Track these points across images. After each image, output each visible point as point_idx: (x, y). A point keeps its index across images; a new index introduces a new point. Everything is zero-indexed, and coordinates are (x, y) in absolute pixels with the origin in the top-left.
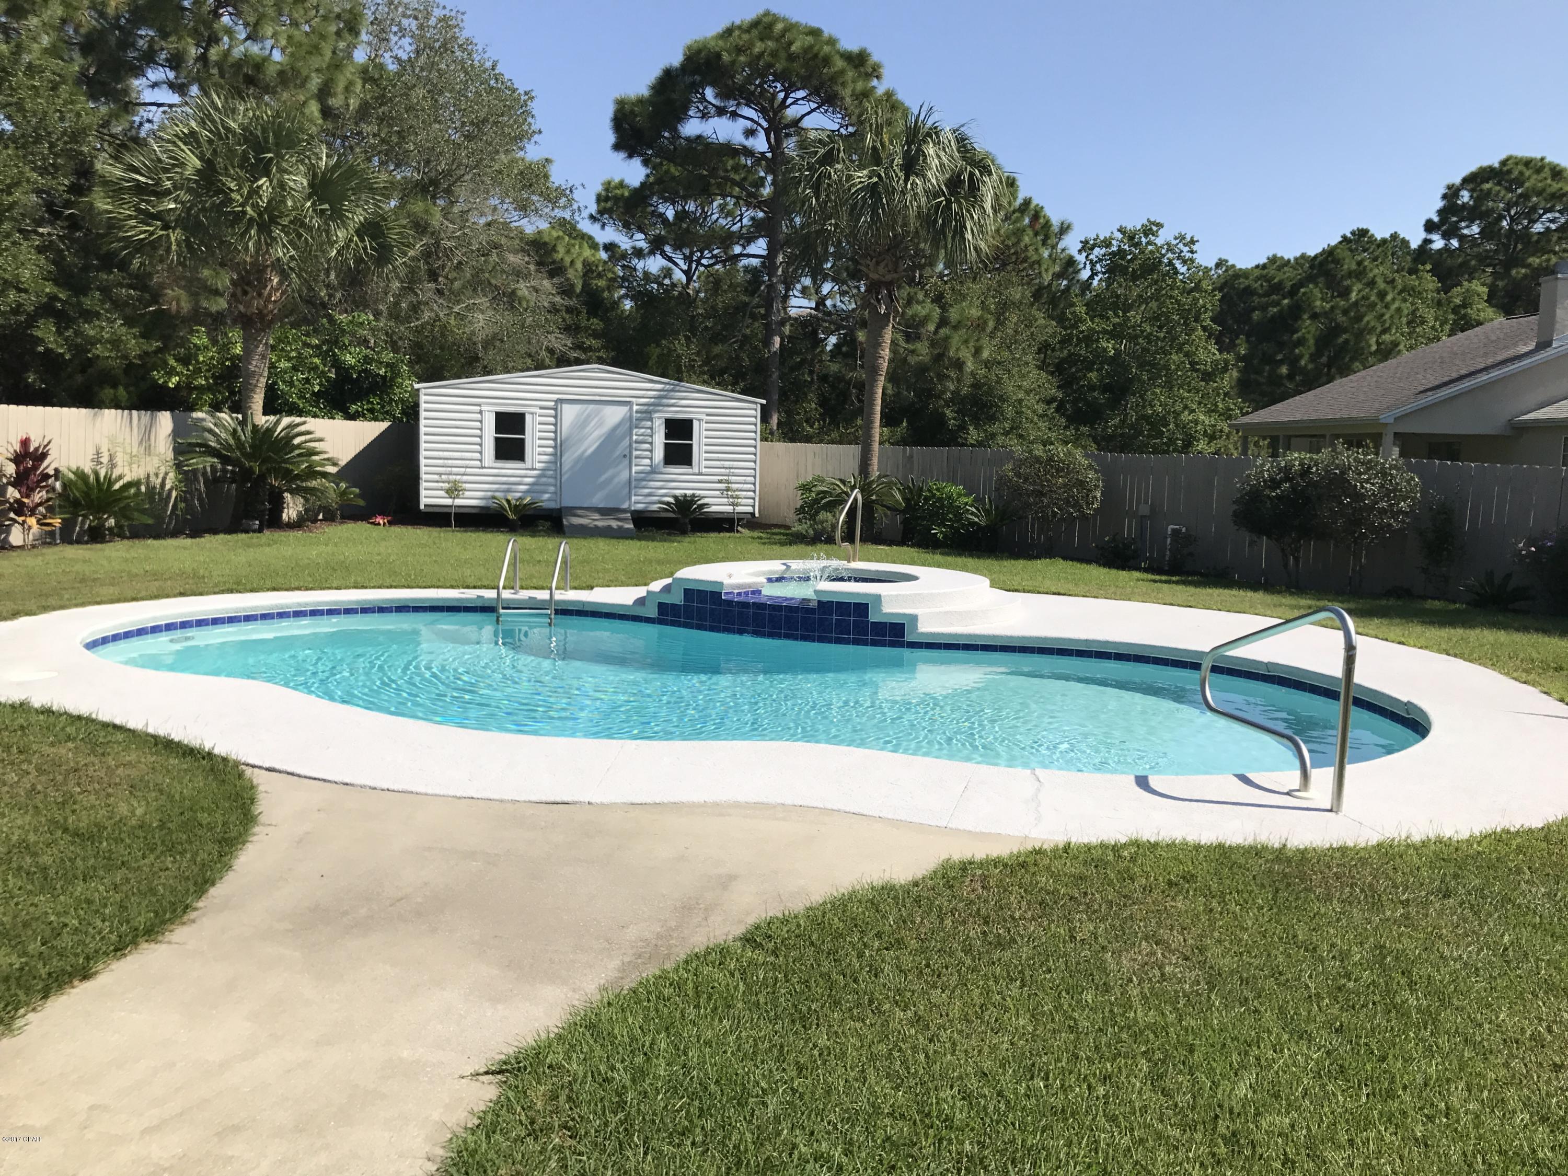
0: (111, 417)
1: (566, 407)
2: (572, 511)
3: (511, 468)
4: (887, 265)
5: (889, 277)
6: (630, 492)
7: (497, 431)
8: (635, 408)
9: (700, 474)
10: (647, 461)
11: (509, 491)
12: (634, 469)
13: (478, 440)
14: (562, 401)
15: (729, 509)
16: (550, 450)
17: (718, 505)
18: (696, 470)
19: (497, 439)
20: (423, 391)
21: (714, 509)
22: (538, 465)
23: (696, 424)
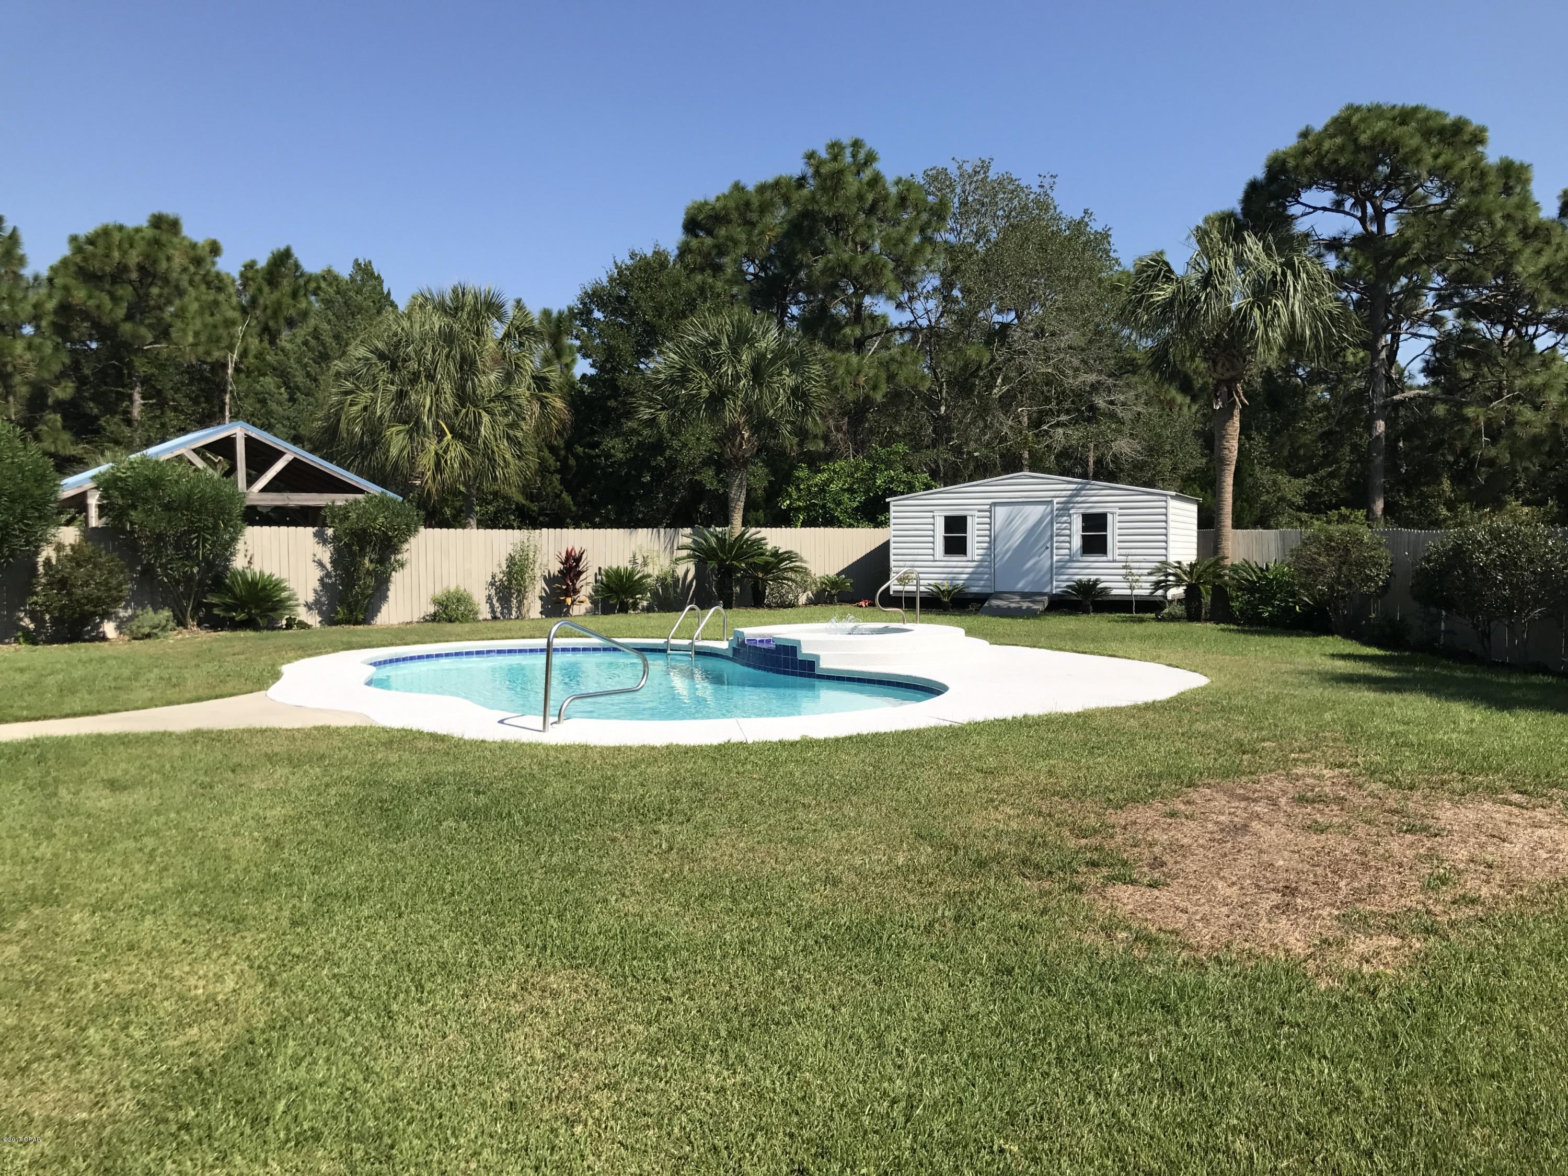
0: (643, 534)
1: (999, 510)
2: (998, 595)
3: (956, 561)
4: (1223, 365)
5: (1227, 375)
6: (1052, 578)
7: (946, 532)
8: (1056, 506)
9: (1114, 561)
10: (1067, 551)
11: (954, 579)
12: (1055, 558)
13: (931, 539)
14: (995, 504)
15: (1128, 592)
16: (986, 545)
17: (1119, 589)
18: (1110, 557)
19: (945, 538)
20: (892, 504)
21: (1114, 592)
22: (977, 558)
23: (1109, 517)
